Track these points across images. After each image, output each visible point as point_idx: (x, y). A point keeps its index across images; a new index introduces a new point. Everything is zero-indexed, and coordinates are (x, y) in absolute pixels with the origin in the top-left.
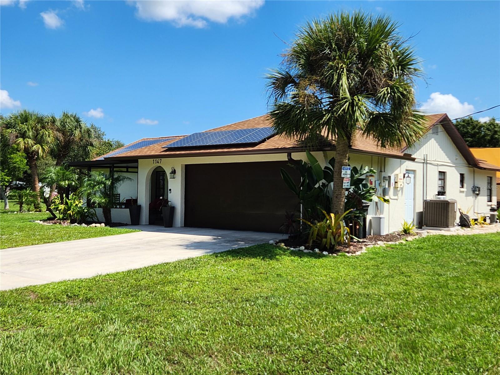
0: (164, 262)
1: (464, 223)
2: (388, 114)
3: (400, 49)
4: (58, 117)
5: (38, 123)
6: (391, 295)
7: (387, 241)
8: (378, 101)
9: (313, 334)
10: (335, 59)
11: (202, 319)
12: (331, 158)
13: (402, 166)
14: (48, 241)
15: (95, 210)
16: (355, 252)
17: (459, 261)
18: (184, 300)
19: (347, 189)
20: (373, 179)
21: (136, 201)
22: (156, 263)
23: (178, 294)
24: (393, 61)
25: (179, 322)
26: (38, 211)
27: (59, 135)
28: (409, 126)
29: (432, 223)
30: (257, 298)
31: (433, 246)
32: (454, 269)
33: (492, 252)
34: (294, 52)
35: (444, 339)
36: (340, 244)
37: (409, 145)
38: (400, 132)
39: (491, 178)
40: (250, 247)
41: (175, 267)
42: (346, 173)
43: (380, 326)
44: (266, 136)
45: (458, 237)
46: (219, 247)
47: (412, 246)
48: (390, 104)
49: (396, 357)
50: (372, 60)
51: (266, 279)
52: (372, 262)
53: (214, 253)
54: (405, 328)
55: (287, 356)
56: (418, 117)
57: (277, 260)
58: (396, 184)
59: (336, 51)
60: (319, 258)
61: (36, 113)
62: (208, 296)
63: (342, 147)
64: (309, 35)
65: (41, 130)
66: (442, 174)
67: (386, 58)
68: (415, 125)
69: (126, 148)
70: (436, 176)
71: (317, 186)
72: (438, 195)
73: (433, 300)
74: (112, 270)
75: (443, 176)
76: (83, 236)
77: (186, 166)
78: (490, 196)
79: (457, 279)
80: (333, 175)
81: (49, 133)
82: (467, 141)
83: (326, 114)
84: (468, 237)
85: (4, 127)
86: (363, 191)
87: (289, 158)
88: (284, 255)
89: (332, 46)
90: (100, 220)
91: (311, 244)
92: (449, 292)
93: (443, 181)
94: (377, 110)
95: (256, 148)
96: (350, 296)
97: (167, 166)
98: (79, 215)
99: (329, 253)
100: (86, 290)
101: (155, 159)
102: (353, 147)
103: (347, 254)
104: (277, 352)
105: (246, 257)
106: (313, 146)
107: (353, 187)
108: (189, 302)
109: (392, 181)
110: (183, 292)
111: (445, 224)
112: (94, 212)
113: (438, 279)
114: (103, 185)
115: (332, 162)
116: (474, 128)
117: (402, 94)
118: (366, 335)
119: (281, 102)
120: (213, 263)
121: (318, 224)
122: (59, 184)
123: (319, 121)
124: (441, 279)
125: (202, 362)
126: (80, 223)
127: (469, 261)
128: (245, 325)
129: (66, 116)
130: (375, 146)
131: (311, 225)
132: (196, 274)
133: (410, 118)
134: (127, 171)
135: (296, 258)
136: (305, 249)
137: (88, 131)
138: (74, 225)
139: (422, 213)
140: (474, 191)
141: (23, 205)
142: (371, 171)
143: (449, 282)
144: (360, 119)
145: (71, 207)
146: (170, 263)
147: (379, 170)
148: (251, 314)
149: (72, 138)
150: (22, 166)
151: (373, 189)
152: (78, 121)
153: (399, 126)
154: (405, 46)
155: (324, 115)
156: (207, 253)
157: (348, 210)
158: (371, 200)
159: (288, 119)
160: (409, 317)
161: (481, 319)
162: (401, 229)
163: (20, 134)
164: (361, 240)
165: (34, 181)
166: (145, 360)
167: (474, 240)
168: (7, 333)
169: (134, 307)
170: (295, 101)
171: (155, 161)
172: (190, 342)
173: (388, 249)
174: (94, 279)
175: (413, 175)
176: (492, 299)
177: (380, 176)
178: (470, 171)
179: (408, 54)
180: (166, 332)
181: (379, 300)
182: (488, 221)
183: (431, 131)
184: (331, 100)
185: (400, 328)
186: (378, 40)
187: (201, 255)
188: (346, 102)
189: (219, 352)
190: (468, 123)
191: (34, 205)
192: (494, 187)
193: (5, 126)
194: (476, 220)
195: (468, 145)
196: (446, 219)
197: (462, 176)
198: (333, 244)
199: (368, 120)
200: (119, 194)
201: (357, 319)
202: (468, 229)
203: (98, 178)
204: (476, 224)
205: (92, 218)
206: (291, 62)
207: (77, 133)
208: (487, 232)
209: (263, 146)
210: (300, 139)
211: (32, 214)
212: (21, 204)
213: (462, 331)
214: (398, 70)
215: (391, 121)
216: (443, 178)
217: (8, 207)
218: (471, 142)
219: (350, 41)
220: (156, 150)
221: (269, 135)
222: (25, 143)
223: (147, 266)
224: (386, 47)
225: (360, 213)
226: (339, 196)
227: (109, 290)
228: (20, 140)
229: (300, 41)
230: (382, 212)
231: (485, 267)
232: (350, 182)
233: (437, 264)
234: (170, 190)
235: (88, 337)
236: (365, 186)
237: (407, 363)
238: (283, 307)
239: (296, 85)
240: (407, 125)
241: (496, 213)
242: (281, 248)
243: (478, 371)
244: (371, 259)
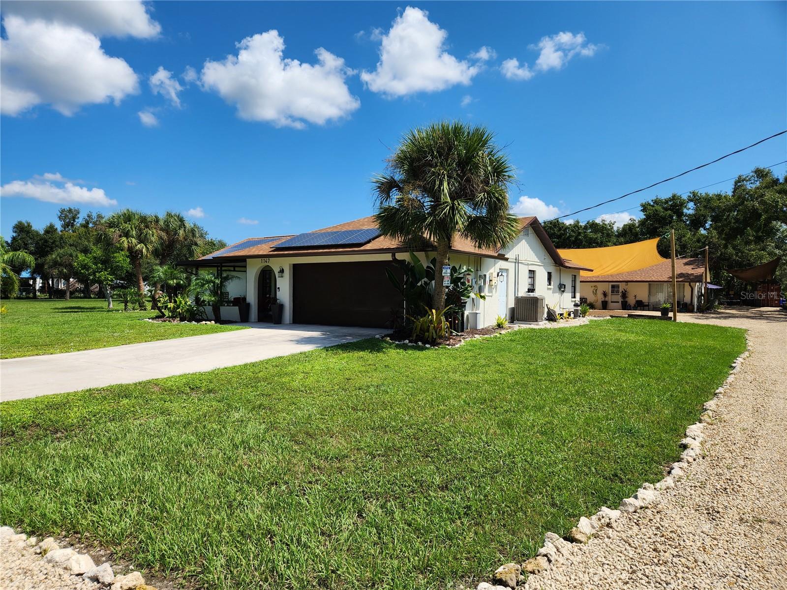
0: (278, 356)
1: (551, 317)
2: (485, 218)
3: (495, 157)
4: (162, 216)
5: (141, 222)
6: (488, 382)
7: (483, 335)
8: (476, 206)
9: (421, 416)
10: (436, 166)
11: (320, 405)
12: (432, 258)
13: (496, 265)
14: (160, 338)
15: (204, 309)
16: (454, 345)
17: (547, 351)
18: (301, 389)
19: (447, 287)
20: (470, 278)
21: (244, 299)
22: (271, 357)
23: (295, 384)
24: (489, 168)
25: (299, 409)
26: (143, 310)
27: (163, 234)
28: (503, 229)
29: (523, 317)
30: (368, 387)
31: (524, 338)
32: (543, 358)
33: (575, 343)
34: (398, 158)
35: (535, 417)
36: (441, 337)
37: (503, 246)
38: (496, 234)
39: (575, 276)
40: (358, 341)
41: (289, 360)
42: (446, 272)
43: (480, 408)
44: (371, 237)
45: (546, 330)
46: (329, 342)
47: (506, 339)
48: (486, 207)
49: (495, 432)
50: (470, 167)
51: (376, 370)
52: (471, 353)
53: (325, 347)
54: (502, 409)
55: (400, 435)
56: (512, 220)
57: (384, 353)
58: (491, 282)
59: (437, 158)
60: (422, 351)
61: (139, 211)
62: (323, 386)
63: (442, 248)
64: (413, 143)
65: (144, 229)
66: (532, 272)
67: (483, 165)
68: (509, 228)
69: (231, 248)
70: (527, 274)
71: (419, 284)
72: (529, 292)
73: (525, 385)
74: (229, 364)
75: (533, 275)
76: (194, 333)
77: (294, 265)
78: (574, 292)
79: (545, 366)
80: (434, 274)
81: (152, 232)
82: (553, 242)
83: (428, 217)
84: (555, 330)
85: (106, 226)
86: (462, 288)
87: (394, 258)
88: (390, 348)
89: (434, 154)
90: (209, 318)
91: (414, 338)
92: (539, 378)
93: (533, 279)
94: (474, 214)
95: (362, 248)
96: (452, 383)
97: (275, 265)
98: (189, 313)
99: (431, 346)
100: (207, 382)
101: (263, 259)
102: (452, 248)
103: (447, 346)
104: (391, 432)
105: (355, 350)
106: (416, 247)
107: (452, 285)
108: (307, 391)
109: (487, 279)
110: (299, 382)
111: (535, 319)
112: (203, 310)
113: (528, 367)
114: (212, 284)
115: (434, 261)
116: (560, 229)
117: (498, 199)
118: (468, 416)
119: (386, 205)
120: (324, 356)
121: (421, 320)
122: (167, 283)
123: (422, 223)
124: (531, 367)
125: (324, 442)
126: (190, 321)
127: (555, 351)
128: (360, 410)
129: (169, 215)
130: (472, 247)
131: (415, 320)
132: (310, 367)
133: (505, 221)
134: (234, 270)
135: (401, 350)
136: (409, 342)
137: (193, 231)
138: (184, 322)
139: (514, 308)
140: (560, 289)
141: (128, 304)
142: (469, 270)
143: (539, 369)
144: (460, 223)
145: (180, 305)
146: (284, 357)
147: (476, 269)
148: (365, 400)
149: (176, 237)
150: (125, 265)
151: (471, 287)
152: (181, 220)
153: (494, 229)
154: (500, 154)
155: (426, 218)
156: (319, 347)
157: (448, 306)
158: (468, 297)
159: (394, 221)
160: (505, 400)
161: (566, 400)
162: (494, 323)
163: (123, 233)
164: (460, 334)
165: (139, 280)
166: (273, 442)
167: (560, 332)
168: (138, 422)
169: (255, 397)
170: (400, 204)
171: (263, 261)
172: (312, 425)
173: (484, 341)
174: (213, 372)
175: (506, 274)
176: (575, 384)
177: (476, 274)
178: (556, 270)
179: (503, 162)
180: (288, 417)
181: (478, 386)
182: (572, 315)
183: (522, 233)
184: (433, 204)
185: (497, 410)
186: (475, 148)
187: (312, 349)
188: (447, 206)
189: (340, 433)
190: (555, 224)
191: (139, 304)
192: (578, 284)
193: (108, 225)
194: (561, 315)
195: (554, 245)
196: (535, 314)
197: (549, 274)
198: (434, 337)
199: (466, 224)
200: (228, 293)
201: (460, 402)
202: (555, 323)
203: (208, 277)
204: (562, 318)
205: (201, 316)
206: (396, 167)
207: (181, 232)
208: (571, 325)
209: (368, 247)
210: (404, 240)
211: (137, 312)
212: (126, 302)
213: (551, 411)
214: (494, 176)
215: (488, 224)
216: (533, 276)
217: (111, 306)
218: (557, 243)
219: (450, 149)
220: (264, 249)
221: (374, 236)
222: (128, 242)
223: (262, 360)
224: (483, 155)
225: (458, 309)
226: (440, 293)
227: (229, 382)
228: (124, 239)
229: (404, 148)
230: (478, 308)
231: (570, 356)
232: (450, 280)
233: (528, 354)
234: (279, 288)
235: (217, 424)
236: (463, 284)
237: (504, 438)
238: (393, 394)
239: (400, 189)
240: (502, 228)
241: (579, 308)
242: (387, 342)
243: (564, 442)
244: (470, 350)
